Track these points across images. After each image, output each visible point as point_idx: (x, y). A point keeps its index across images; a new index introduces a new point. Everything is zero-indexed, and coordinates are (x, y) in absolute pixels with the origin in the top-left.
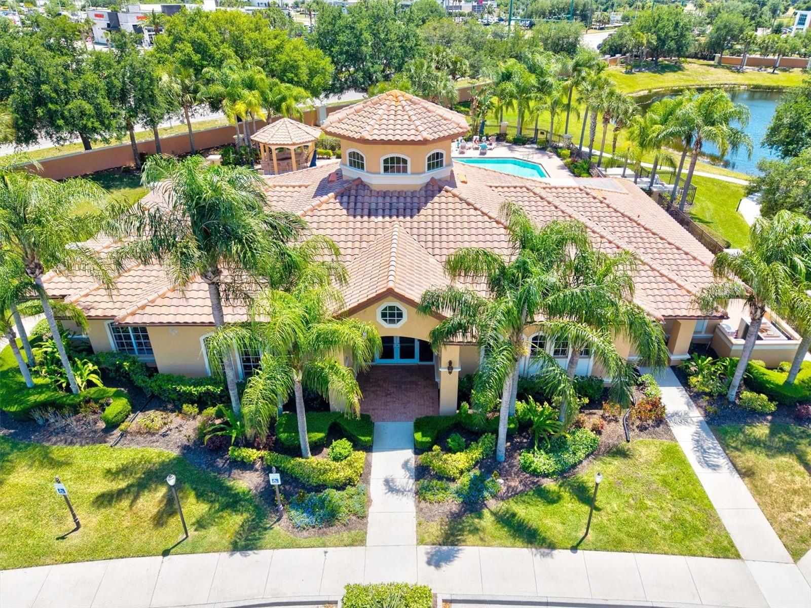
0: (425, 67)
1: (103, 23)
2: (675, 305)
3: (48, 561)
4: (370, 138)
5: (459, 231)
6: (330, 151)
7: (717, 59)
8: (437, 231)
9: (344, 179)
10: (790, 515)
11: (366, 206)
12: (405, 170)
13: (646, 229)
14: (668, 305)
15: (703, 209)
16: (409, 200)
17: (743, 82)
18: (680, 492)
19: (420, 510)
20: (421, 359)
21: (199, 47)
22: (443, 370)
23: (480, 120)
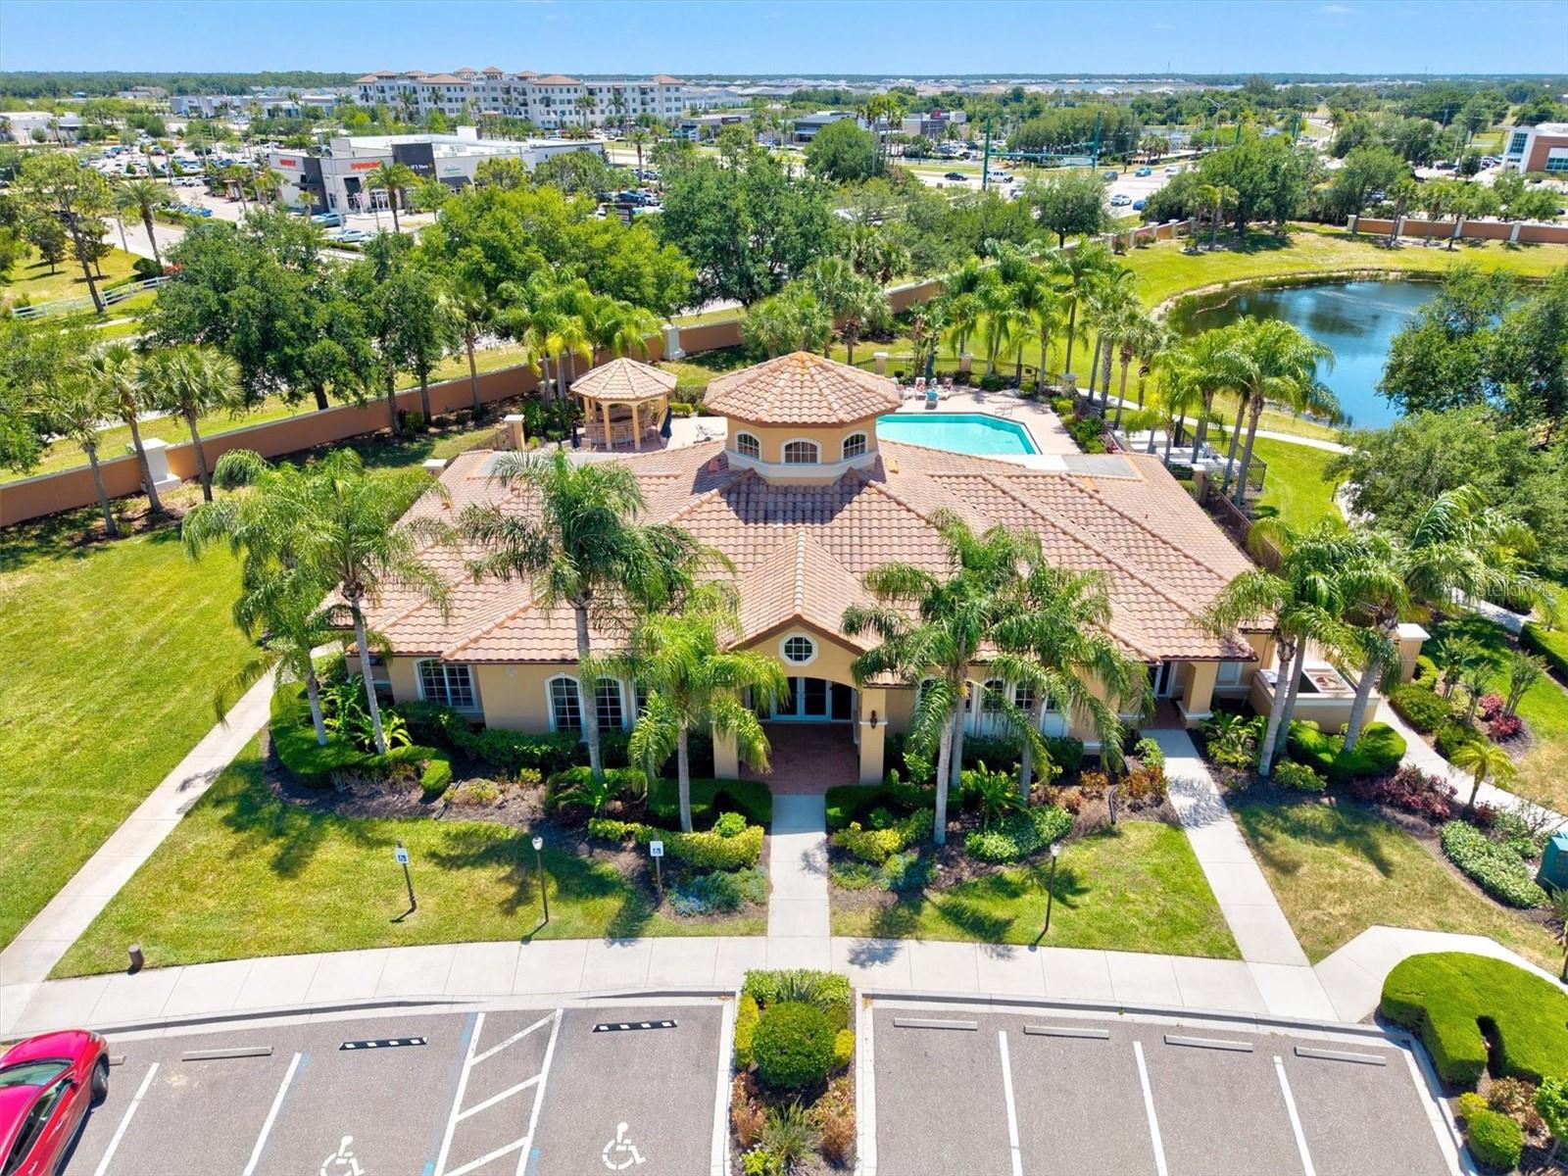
0: (839, 271)
1: (295, 175)
2: (1185, 642)
3: (384, 943)
4: (769, 420)
5: (886, 540)
6: (689, 405)
7: (1351, 224)
8: (856, 540)
9: (731, 468)
10: (1317, 913)
11: (762, 506)
12: (814, 459)
13: (1153, 536)
14: (1175, 642)
15: (1277, 497)
16: (818, 498)
17: (1394, 266)
18: (1175, 884)
19: (833, 898)
20: (835, 716)
21: (494, 253)
22: (865, 724)
23: (926, 351)
